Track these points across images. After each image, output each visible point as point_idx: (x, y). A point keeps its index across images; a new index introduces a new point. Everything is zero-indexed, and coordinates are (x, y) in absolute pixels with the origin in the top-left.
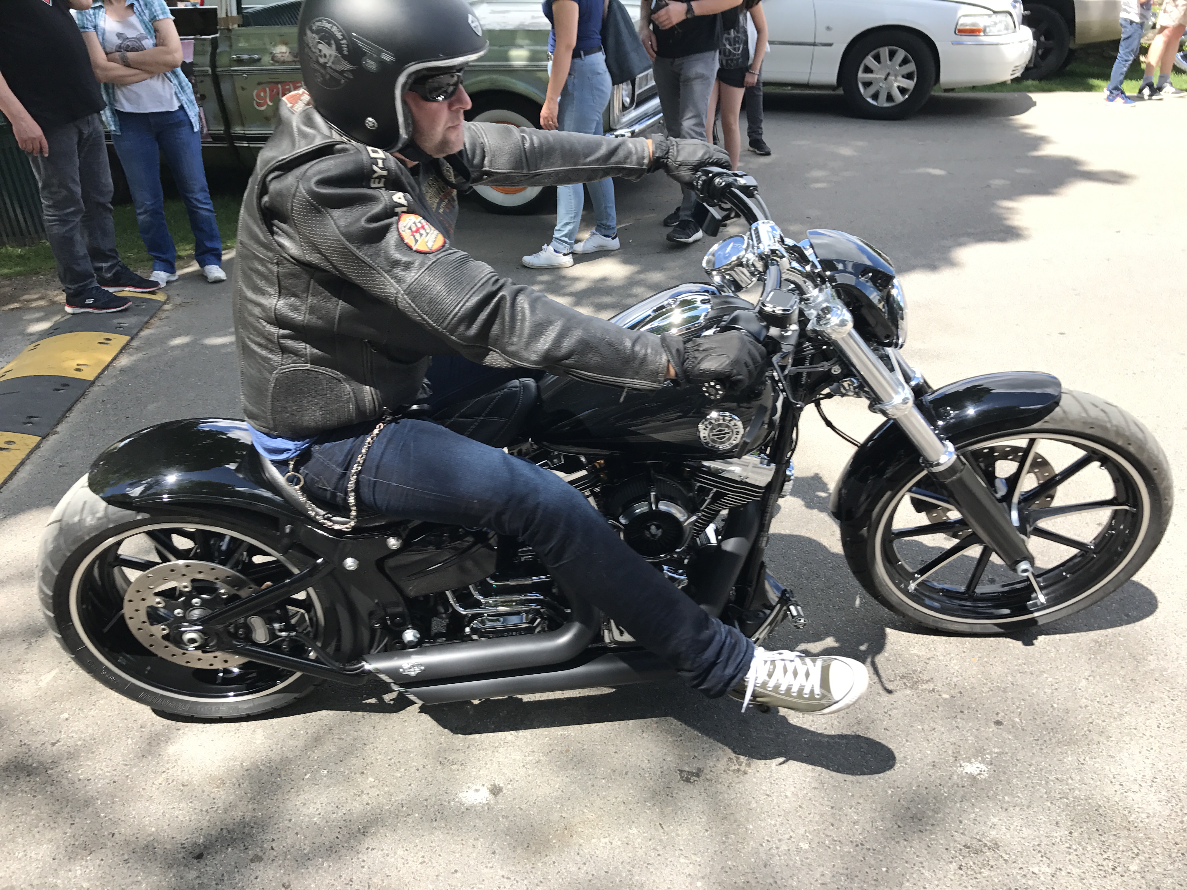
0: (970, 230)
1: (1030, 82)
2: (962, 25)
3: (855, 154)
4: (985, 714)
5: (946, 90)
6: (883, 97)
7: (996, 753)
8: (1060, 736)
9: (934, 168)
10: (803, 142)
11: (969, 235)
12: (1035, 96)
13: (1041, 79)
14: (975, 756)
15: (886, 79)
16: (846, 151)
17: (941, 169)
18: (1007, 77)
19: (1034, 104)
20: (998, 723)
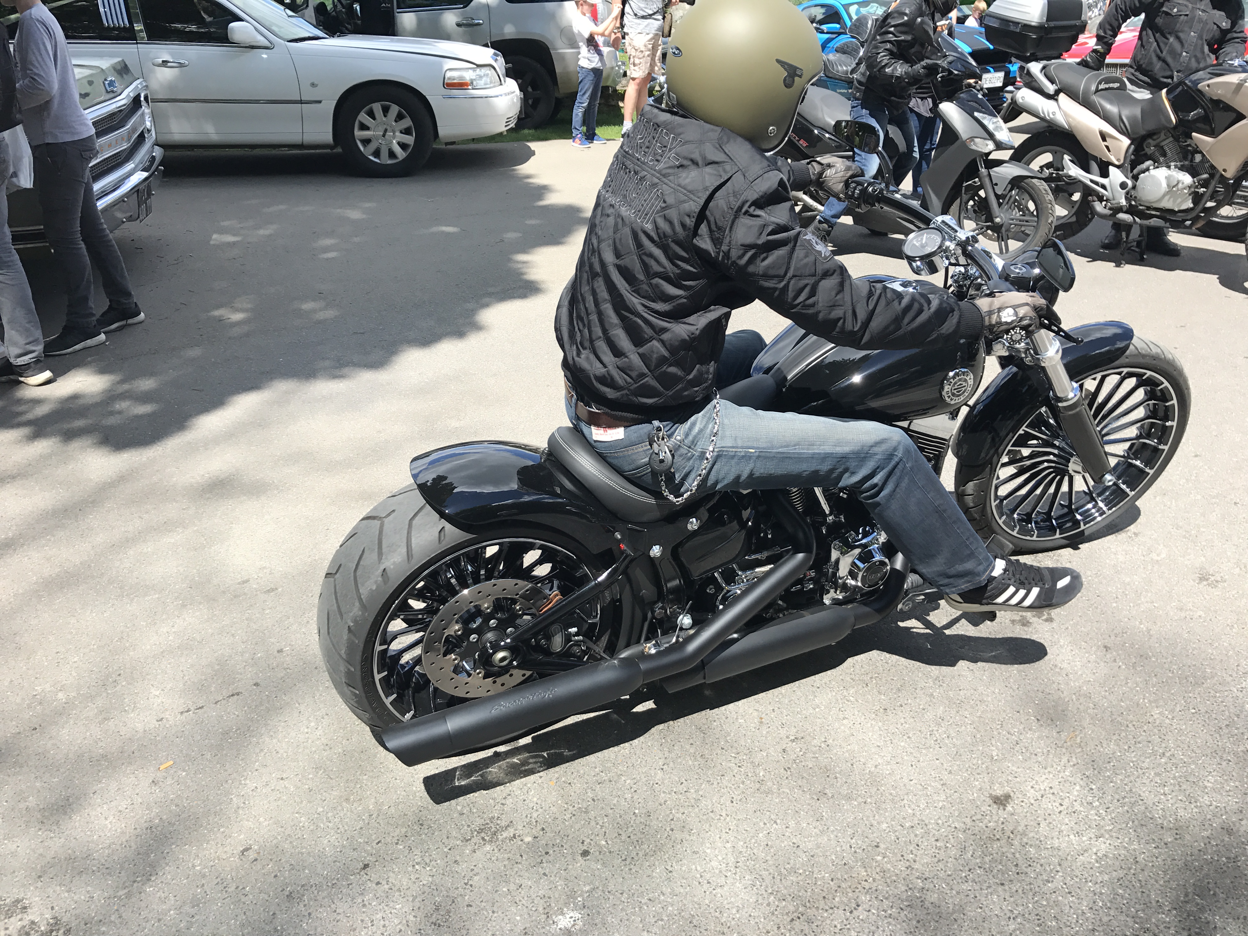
0: (490, 290)
1: (526, 131)
2: (449, 79)
3: (364, 216)
4: (571, 846)
5: (447, 144)
6: (384, 153)
7: (588, 891)
8: (646, 846)
9: (446, 226)
10: (306, 208)
11: (490, 295)
12: (533, 145)
13: (536, 127)
14: (566, 904)
15: (384, 136)
16: (355, 214)
17: (454, 226)
18: (502, 128)
19: (533, 153)
20: (585, 853)
